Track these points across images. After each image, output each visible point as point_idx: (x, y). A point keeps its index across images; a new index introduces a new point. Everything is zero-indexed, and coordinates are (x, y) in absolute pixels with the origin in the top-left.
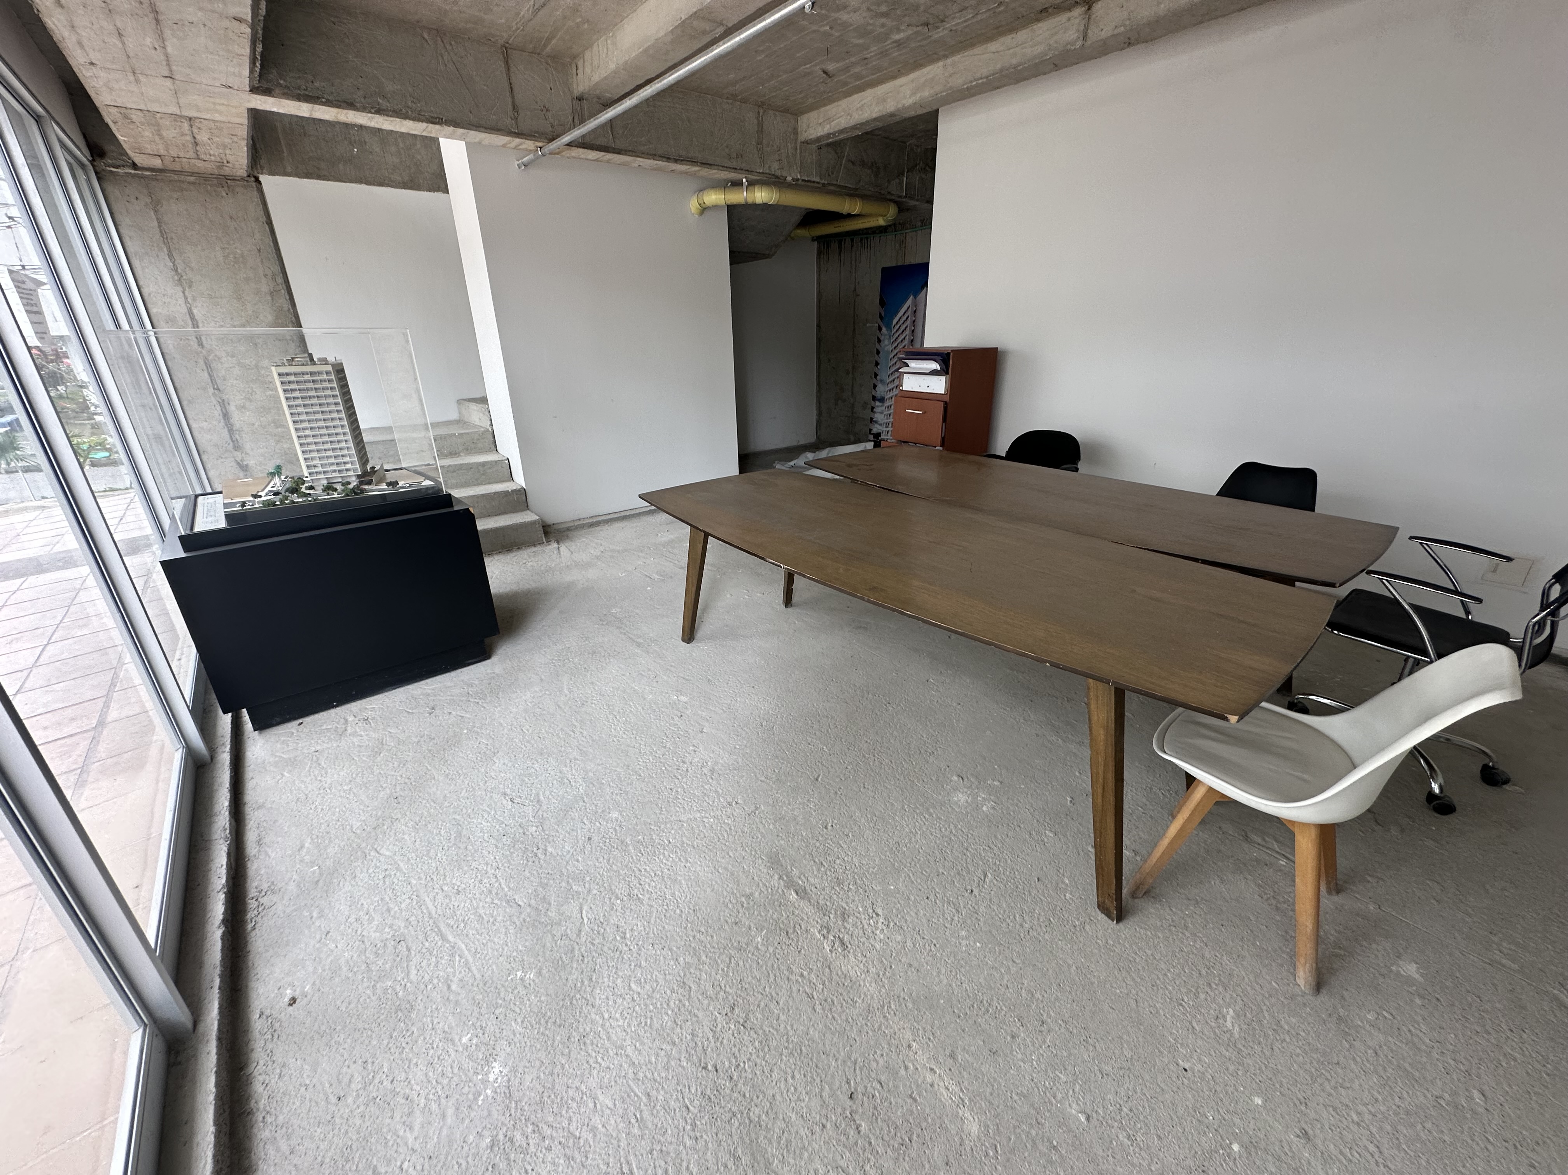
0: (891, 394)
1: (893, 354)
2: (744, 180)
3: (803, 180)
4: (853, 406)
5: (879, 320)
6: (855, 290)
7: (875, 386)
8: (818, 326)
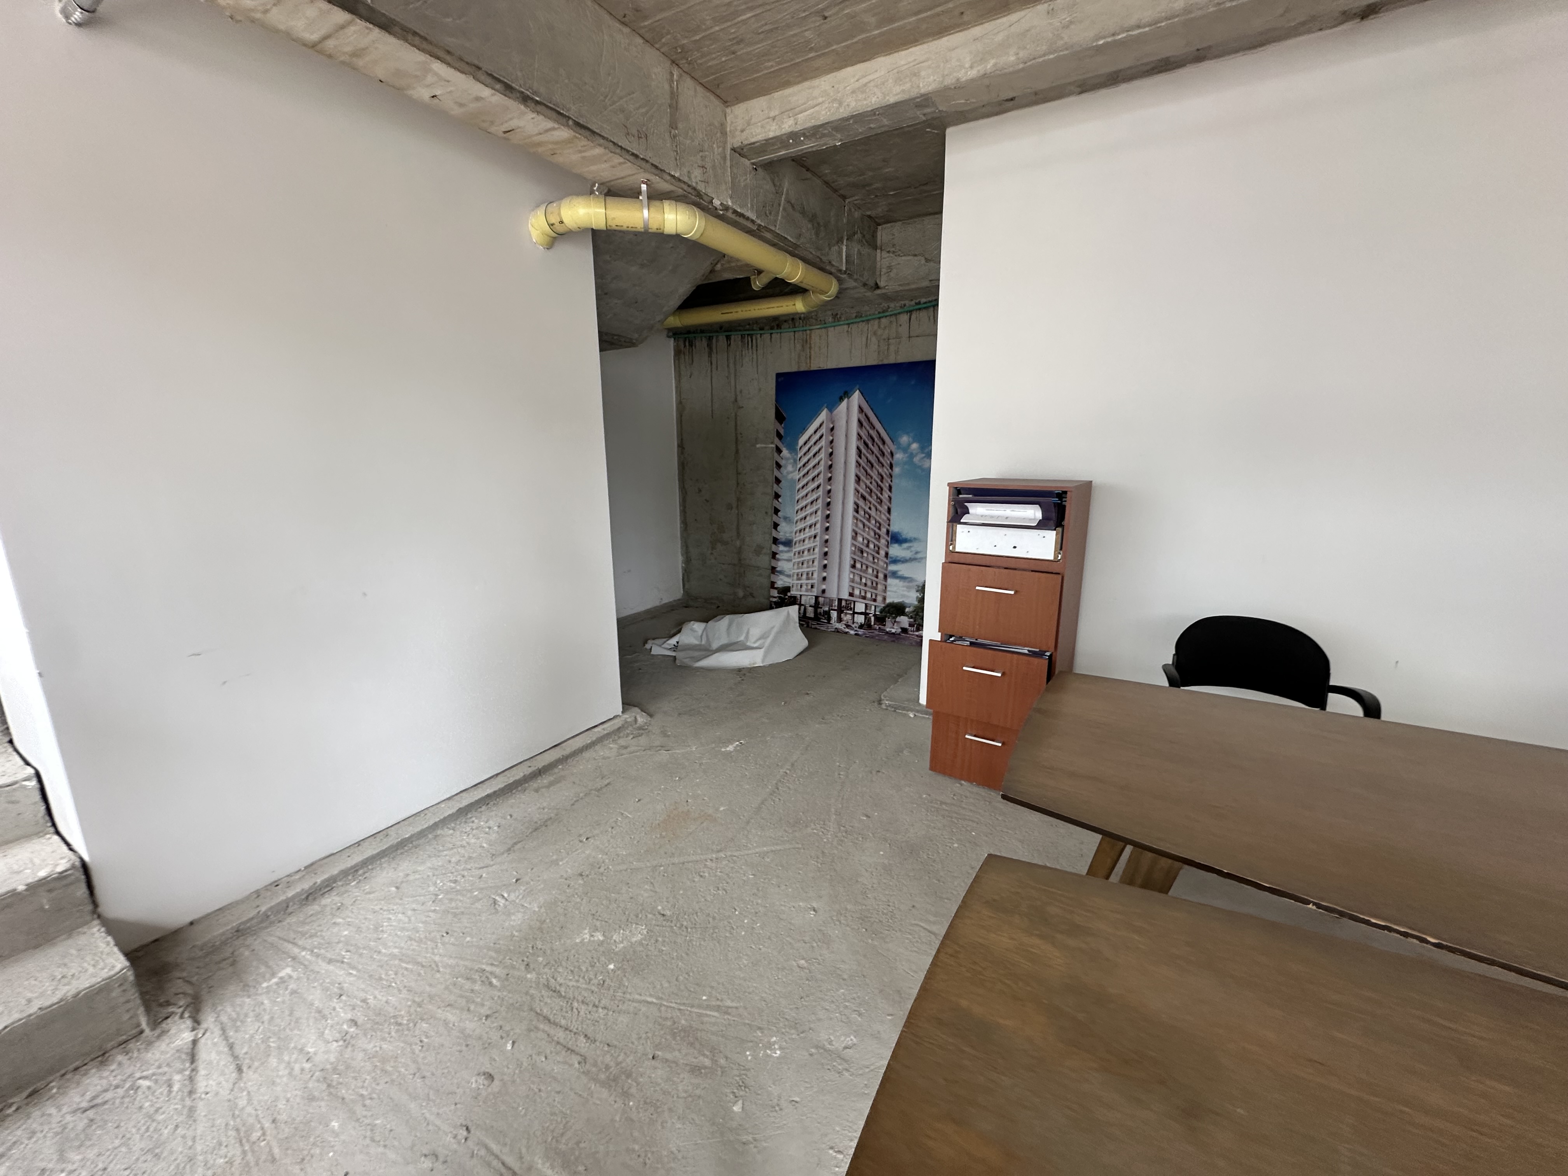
0: (802, 536)
1: (801, 485)
2: (644, 187)
3: (735, 212)
4: (739, 551)
5: (777, 440)
6: (736, 400)
7: (776, 526)
8: (681, 446)
